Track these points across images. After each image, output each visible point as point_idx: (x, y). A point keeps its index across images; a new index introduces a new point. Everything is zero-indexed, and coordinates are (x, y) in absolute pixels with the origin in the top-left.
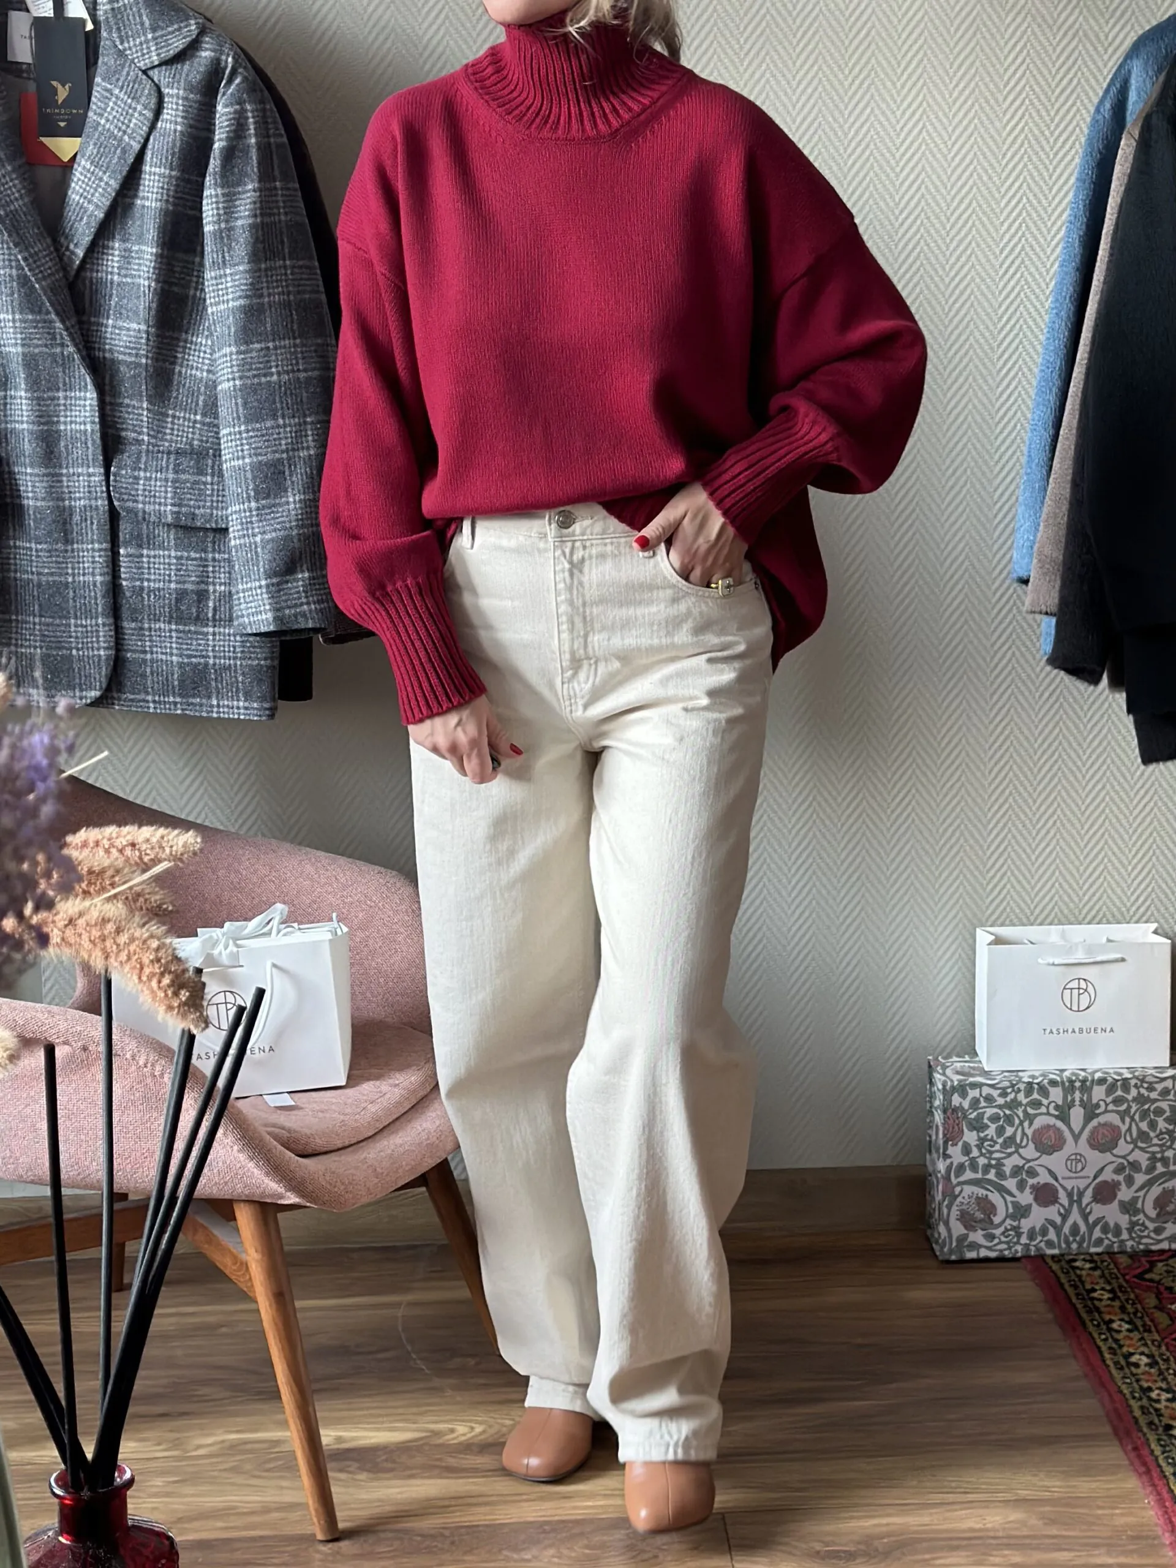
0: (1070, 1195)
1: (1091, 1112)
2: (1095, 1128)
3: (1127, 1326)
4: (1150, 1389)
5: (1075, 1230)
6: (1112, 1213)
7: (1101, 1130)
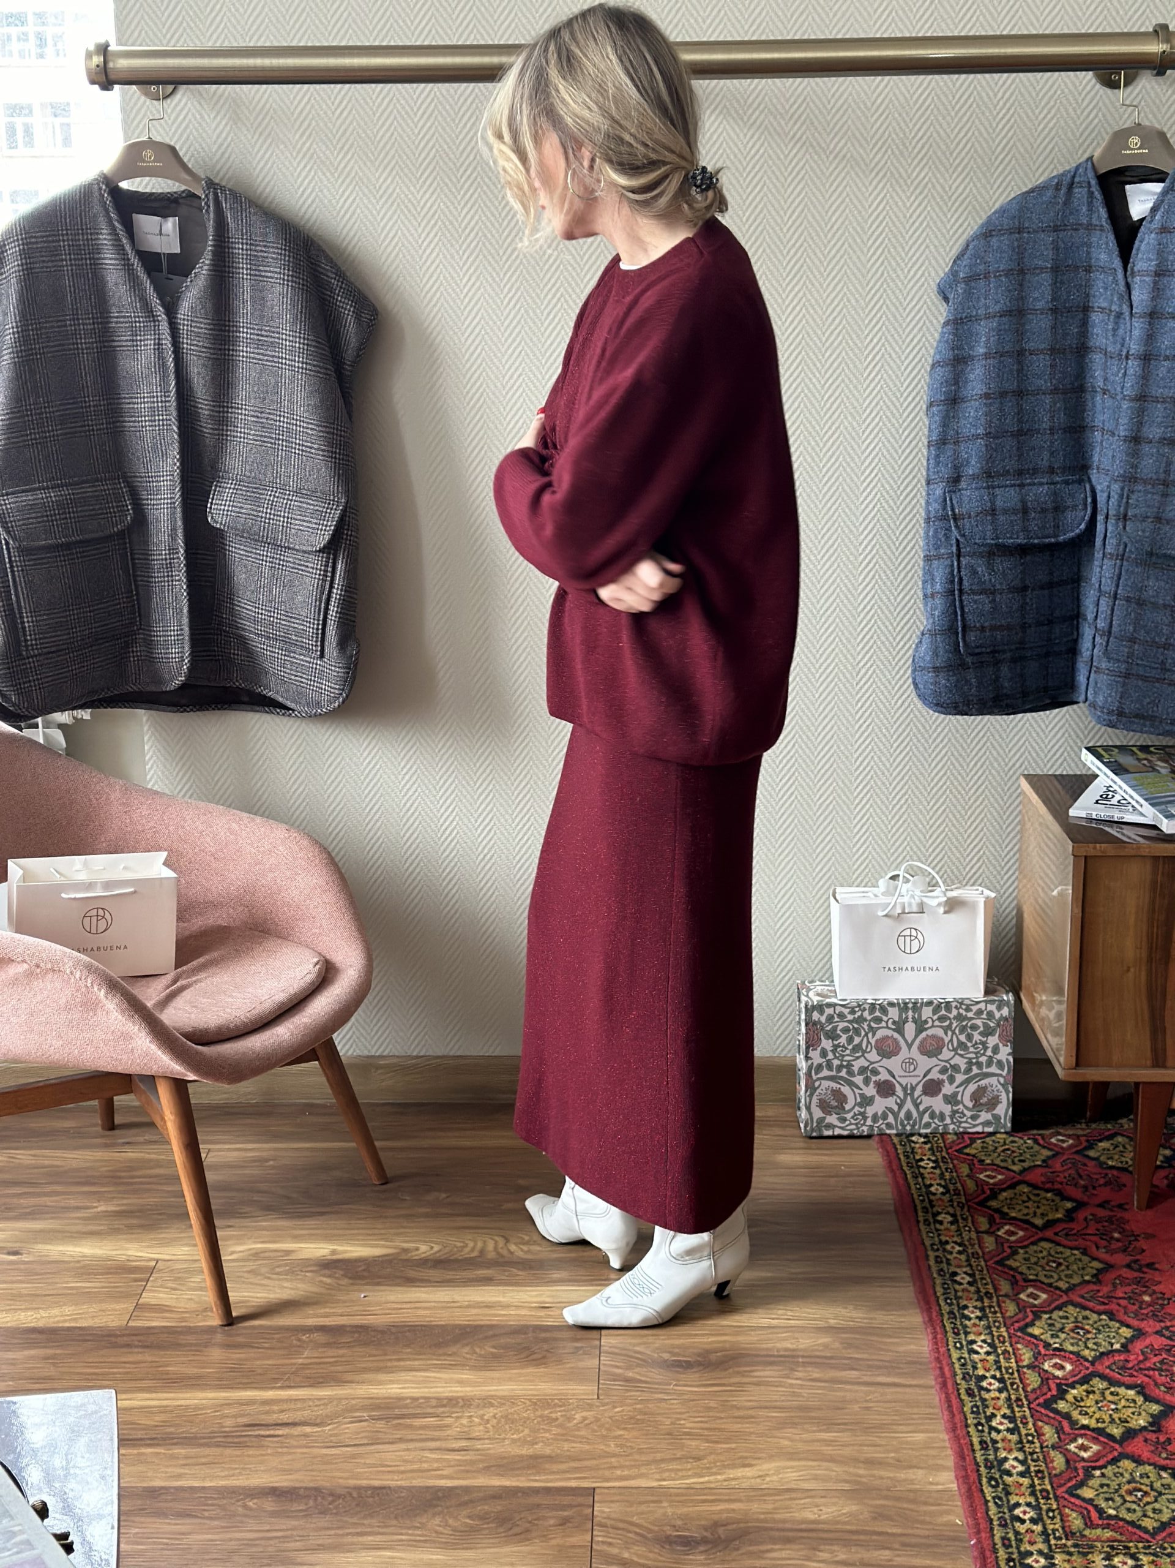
0: (905, 1089)
1: (921, 1027)
2: (924, 1039)
3: (941, 1190)
4: (947, 1242)
5: (909, 1116)
6: (937, 1103)
7: (929, 1041)
